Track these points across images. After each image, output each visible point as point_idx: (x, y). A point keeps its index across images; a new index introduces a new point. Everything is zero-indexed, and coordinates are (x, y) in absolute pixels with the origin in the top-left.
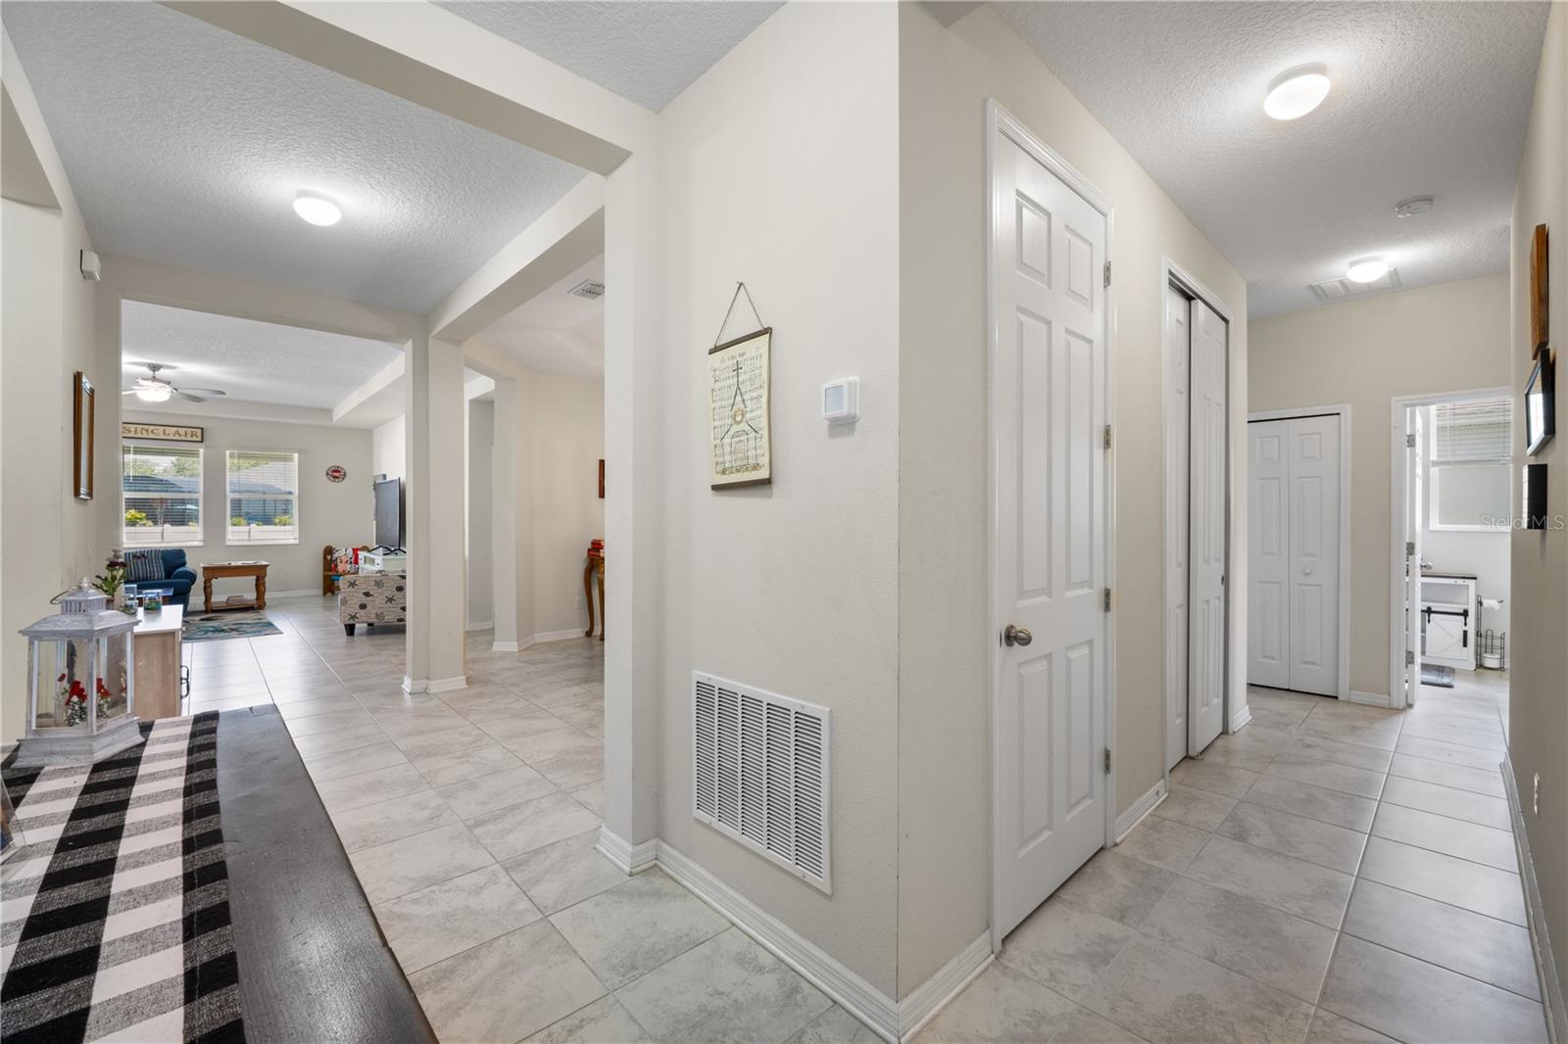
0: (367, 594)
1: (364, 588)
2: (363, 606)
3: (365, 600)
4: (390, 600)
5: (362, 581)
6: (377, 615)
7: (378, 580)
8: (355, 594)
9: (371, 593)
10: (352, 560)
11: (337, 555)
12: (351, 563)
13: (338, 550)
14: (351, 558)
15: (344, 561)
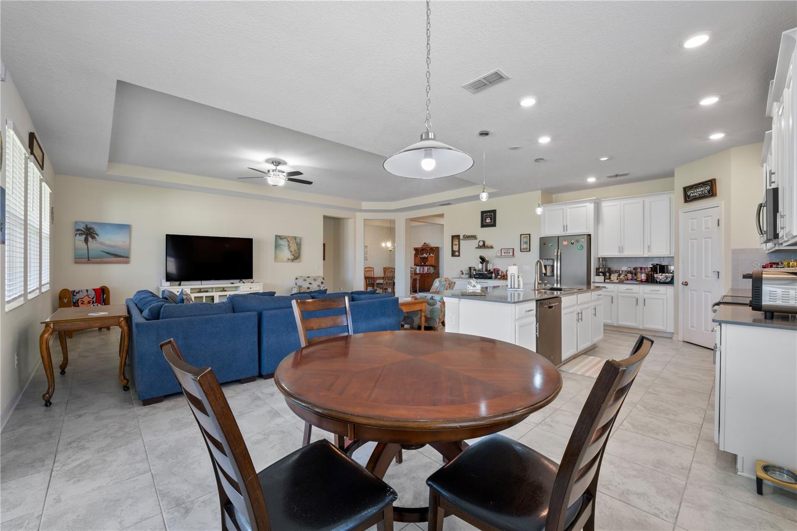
10: (94, 300)
11: (78, 297)
12: (93, 303)
13: (78, 293)
14: (93, 298)
15: (86, 302)
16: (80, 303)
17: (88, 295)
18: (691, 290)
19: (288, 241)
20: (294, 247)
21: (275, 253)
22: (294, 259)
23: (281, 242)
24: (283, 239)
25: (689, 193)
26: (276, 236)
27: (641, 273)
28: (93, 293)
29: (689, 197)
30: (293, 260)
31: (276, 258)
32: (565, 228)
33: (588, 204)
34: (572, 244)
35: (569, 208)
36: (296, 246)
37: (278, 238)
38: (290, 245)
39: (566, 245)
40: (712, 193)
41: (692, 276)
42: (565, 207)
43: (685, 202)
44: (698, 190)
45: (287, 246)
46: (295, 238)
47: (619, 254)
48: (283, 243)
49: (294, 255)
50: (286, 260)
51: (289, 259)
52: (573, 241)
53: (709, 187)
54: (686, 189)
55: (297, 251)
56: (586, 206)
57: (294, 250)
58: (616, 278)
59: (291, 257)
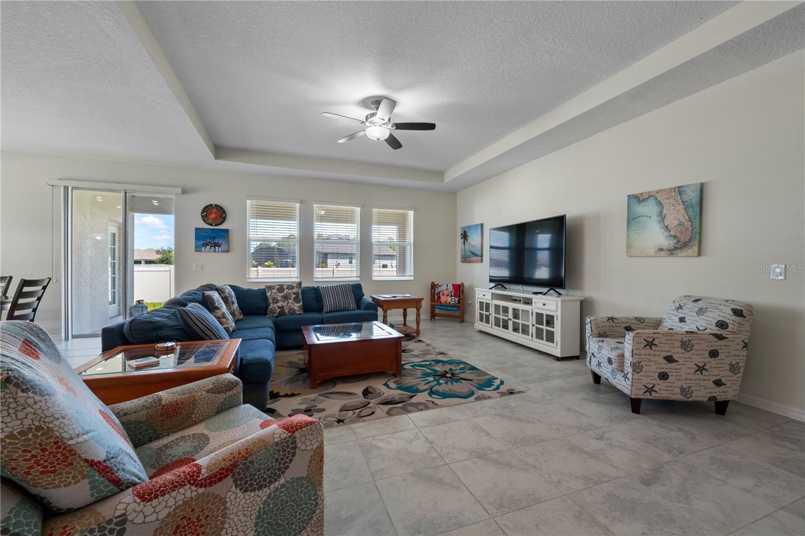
0: (670, 359)
1: (665, 349)
2: (663, 376)
3: (667, 367)
4: (701, 369)
5: (663, 340)
6: (683, 390)
7: (685, 339)
8: (652, 358)
9: (675, 357)
10: (452, 294)
11: (440, 289)
12: (451, 296)
13: (440, 286)
14: (451, 292)
15: (446, 294)
16: (441, 294)
17: (447, 289)
19: (660, 204)
20: (676, 215)
21: (628, 237)
22: (676, 248)
23: (641, 209)
24: (644, 200)
26: (628, 196)
28: (452, 287)
30: (672, 252)
31: (629, 247)
36: (683, 211)
37: (636, 199)
38: (665, 211)
45: (655, 218)
46: (680, 190)
48: (649, 209)
49: (675, 237)
50: (652, 251)
51: (661, 250)
55: (688, 224)
57: (676, 222)
59: (671, 243)
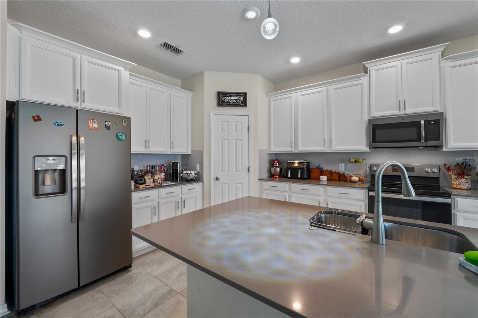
18: (221, 184)
25: (223, 98)
27: (161, 172)
29: (223, 101)
32: (79, 95)
33: (123, 68)
34: (108, 128)
35: (89, 62)
39: (96, 129)
40: (244, 104)
41: (223, 171)
42: (78, 56)
43: (218, 106)
44: (232, 98)
47: (145, 150)
52: (108, 124)
53: (242, 98)
54: (220, 95)
56: (118, 71)
58: (152, 180)
